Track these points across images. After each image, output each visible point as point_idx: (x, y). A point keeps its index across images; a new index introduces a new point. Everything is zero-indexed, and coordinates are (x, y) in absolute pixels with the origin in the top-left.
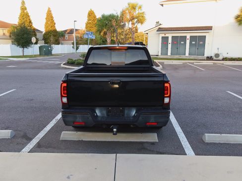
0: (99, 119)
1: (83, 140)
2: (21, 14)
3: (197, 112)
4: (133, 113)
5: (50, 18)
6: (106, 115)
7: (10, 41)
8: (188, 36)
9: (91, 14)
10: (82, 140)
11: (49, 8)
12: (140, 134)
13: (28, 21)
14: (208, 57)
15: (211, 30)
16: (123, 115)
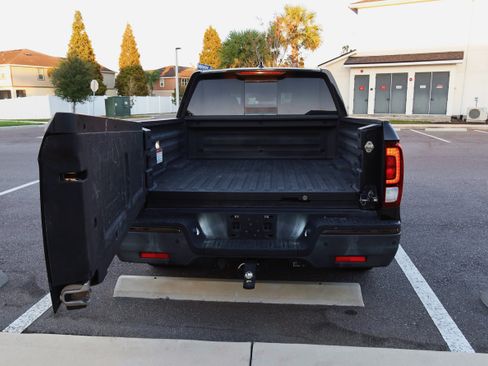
0: (208, 244)
1: (171, 298)
2: (73, 37)
3: (451, 231)
4: (300, 228)
5: (129, 44)
6: (225, 234)
7: (51, 92)
8: (411, 73)
9: (210, 36)
10: (168, 299)
11: (128, 25)
12: (315, 286)
13: (87, 51)
14: (454, 118)
15: (462, 59)
16: (272, 236)
